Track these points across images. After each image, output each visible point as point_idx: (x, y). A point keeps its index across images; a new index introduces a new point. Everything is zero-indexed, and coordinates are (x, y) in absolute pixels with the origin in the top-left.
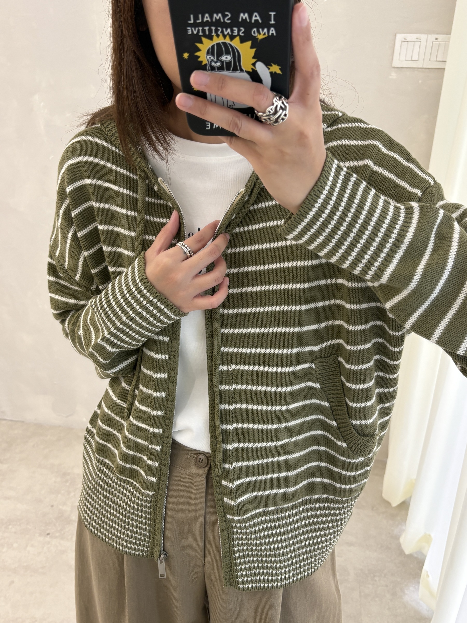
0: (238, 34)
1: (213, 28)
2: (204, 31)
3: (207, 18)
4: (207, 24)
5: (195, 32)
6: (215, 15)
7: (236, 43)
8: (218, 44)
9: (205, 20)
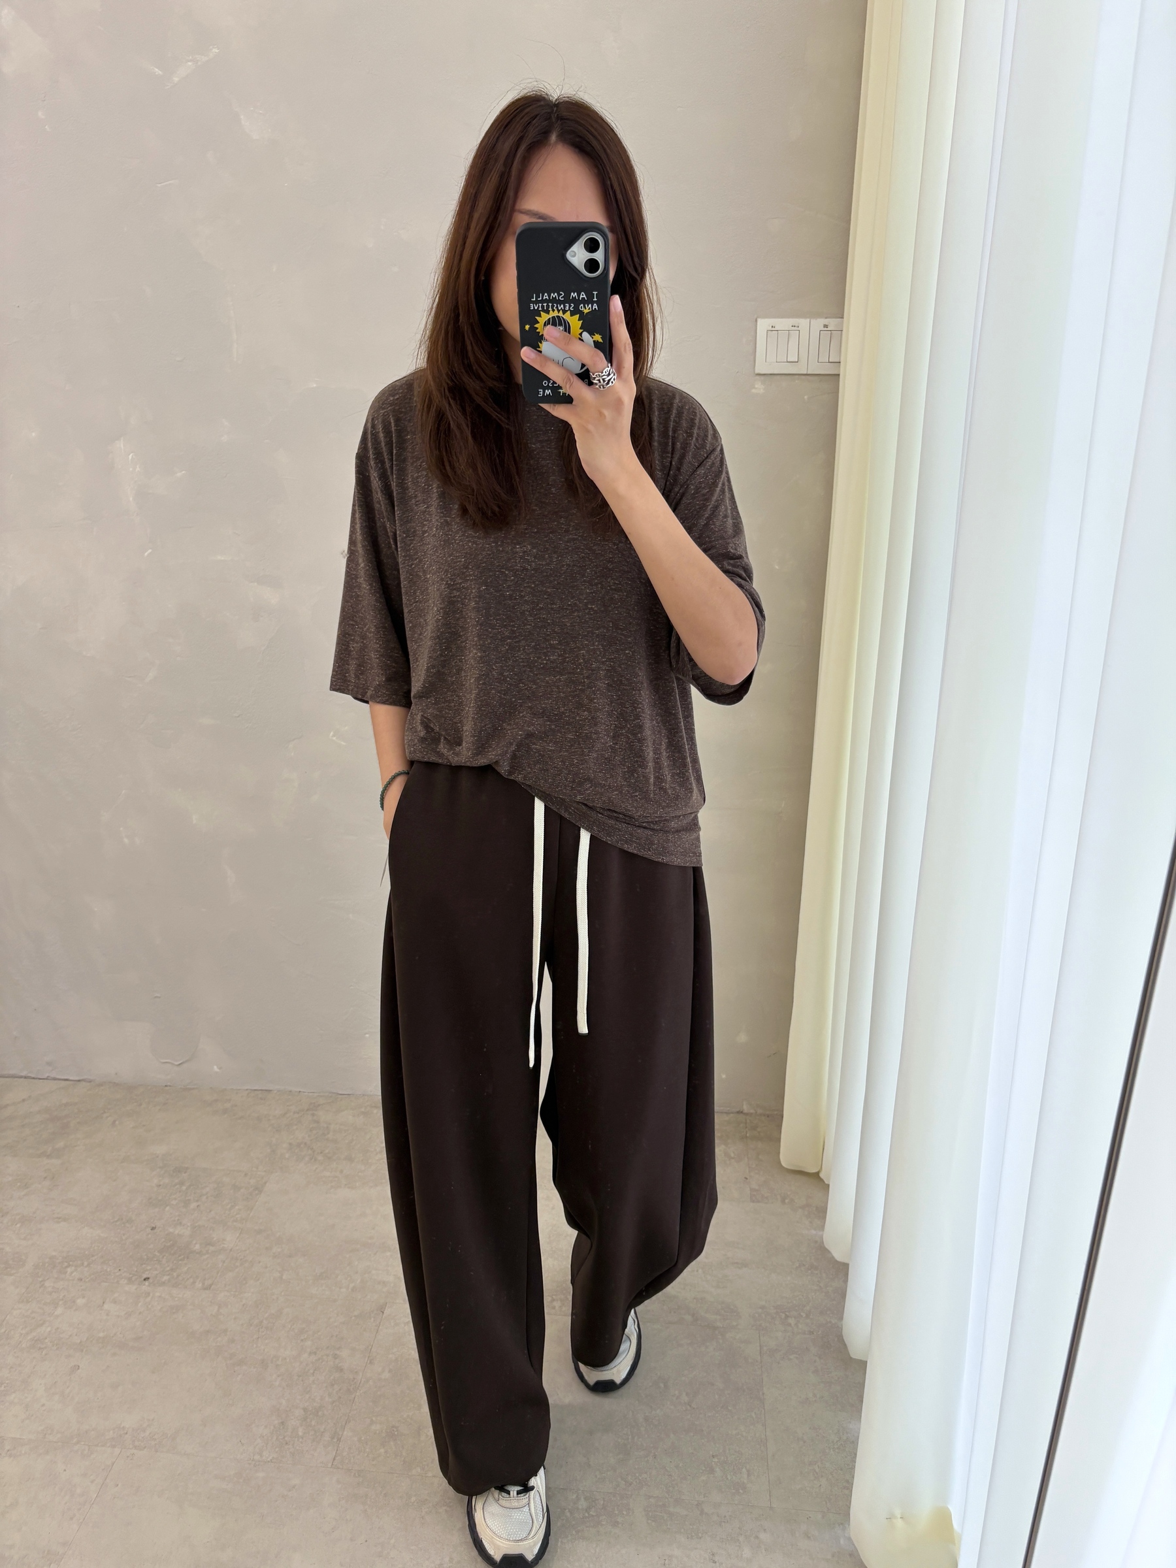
0: (569, 309)
1: (550, 304)
2: (543, 307)
3: (546, 296)
4: (546, 301)
5: (536, 308)
6: (552, 294)
7: (567, 316)
8: (553, 317)
9: (544, 298)
